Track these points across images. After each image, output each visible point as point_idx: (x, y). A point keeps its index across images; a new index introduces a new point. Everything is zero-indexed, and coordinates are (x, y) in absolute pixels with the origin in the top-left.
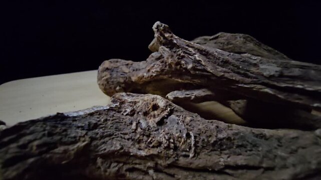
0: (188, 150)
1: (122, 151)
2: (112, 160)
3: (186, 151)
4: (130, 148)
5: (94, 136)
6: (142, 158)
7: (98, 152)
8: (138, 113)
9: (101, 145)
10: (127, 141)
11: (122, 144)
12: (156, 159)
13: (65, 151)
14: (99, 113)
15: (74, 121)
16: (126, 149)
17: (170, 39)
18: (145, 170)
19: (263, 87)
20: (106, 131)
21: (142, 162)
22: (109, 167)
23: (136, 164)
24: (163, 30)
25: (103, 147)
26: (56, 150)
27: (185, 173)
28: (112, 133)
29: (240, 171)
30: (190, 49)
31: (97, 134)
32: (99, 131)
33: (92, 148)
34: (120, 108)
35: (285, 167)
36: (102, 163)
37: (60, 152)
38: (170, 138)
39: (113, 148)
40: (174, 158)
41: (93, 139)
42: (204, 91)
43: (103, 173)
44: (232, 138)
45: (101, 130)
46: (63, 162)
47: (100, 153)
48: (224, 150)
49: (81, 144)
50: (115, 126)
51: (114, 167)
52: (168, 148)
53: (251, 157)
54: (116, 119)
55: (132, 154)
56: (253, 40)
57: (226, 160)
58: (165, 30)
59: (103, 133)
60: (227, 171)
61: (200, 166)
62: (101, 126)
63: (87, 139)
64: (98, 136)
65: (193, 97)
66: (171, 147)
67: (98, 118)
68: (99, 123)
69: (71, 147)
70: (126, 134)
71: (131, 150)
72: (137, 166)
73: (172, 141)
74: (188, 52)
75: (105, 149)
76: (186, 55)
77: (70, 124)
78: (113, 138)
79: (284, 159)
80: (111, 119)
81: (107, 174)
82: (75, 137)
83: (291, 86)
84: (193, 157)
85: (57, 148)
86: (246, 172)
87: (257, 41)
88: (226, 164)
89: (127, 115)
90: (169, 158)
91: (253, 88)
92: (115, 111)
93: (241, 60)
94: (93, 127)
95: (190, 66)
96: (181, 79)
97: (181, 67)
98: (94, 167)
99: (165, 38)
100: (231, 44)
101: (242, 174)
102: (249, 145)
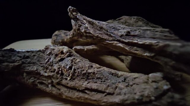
0: (68, 75)
1: (37, 71)
2: (32, 75)
3: (67, 76)
4: (41, 70)
5: (25, 61)
6: (46, 77)
7: (25, 69)
8: (53, 54)
9: (27, 67)
10: (41, 67)
11: (38, 68)
12: (52, 79)
13: (7, 65)
14: (32, 52)
15: (18, 53)
16: (39, 71)
17: (75, 15)
18: (47, 84)
19: (118, 42)
20: (32, 60)
21: (46, 79)
22: (29, 79)
23: (43, 80)
24: (72, 11)
25: (28, 68)
26: (4, 64)
27: (66, 89)
28: (35, 62)
29: (93, 93)
30: (84, 21)
31: (27, 61)
32: (29, 60)
33: (22, 67)
34: (45, 51)
35: (119, 94)
36: (26, 76)
37: (5, 65)
38: (60, 68)
39: (32, 69)
40: (60, 79)
41: (23, 63)
42: (92, 47)
43: (26, 81)
44: (96, 73)
45: (30, 60)
46: (6, 70)
47: (26, 70)
48: (89, 79)
49: (16, 64)
50: (38, 59)
51: (32, 79)
52: (58, 73)
53: (101, 85)
54: (40, 56)
55: (41, 74)
56: (143, 20)
57: (86, 84)
58: (73, 11)
59: (30, 61)
60: (86, 91)
61: (72, 85)
62: (31, 58)
63: (20, 62)
64: (27, 62)
65: (86, 49)
66: (60, 73)
67: (31, 54)
68: (30, 56)
69: (11, 64)
70: (42, 64)
71: (41, 72)
72: (44, 81)
73: (60, 69)
74: (83, 23)
75: (29, 69)
76: (82, 24)
77: (15, 54)
78: (35, 65)
79: (121, 89)
80: (38, 55)
81: (28, 82)
82: (14, 60)
83: (131, 41)
84: (70, 80)
85: (4, 63)
86: (97, 94)
87: (146, 21)
88: (86, 86)
89: (47, 55)
90: (58, 79)
91: (113, 43)
92: (42, 52)
93: (113, 27)
94: (25, 58)
95: (83, 31)
96: (82, 39)
97: (80, 31)
98: (21, 77)
99: (73, 15)
100: (127, 23)
101: (94, 94)
102: (104, 78)
